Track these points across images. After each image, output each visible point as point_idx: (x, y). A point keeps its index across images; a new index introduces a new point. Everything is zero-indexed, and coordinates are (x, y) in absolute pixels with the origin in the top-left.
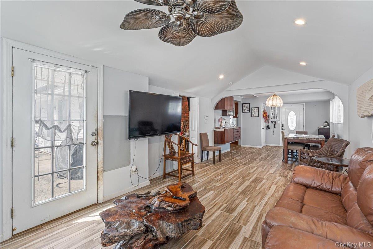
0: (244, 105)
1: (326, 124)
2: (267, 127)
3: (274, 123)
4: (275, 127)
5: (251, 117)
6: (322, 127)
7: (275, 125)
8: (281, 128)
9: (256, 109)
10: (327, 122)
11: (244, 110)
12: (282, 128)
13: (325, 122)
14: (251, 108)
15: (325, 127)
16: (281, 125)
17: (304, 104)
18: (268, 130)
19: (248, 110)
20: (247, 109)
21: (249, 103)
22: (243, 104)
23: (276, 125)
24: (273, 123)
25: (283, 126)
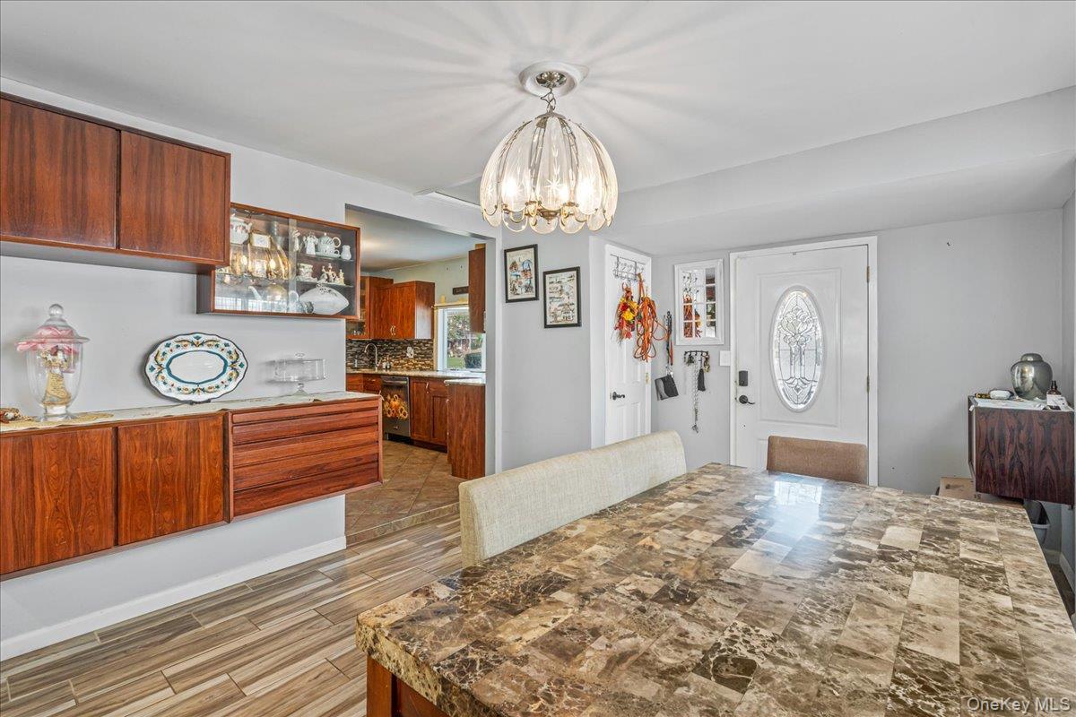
0: (512, 257)
1: (1031, 373)
2: (661, 384)
3: (698, 365)
4: (701, 387)
5: (546, 326)
6: (999, 400)
7: (701, 372)
8: (735, 391)
9: (565, 276)
10: (1038, 360)
11: (514, 289)
12: (743, 391)
13: (1023, 362)
14: (545, 273)
15: (1019, 393)
16: (734, 377)
17: (872, 241)
18: (670, 401)
19: (528, 288)
20: (525, 282)
21: (535, 247)
22: (506, 251)
23: (706, 375)
24: (691, 361)
25: (743, 379)
